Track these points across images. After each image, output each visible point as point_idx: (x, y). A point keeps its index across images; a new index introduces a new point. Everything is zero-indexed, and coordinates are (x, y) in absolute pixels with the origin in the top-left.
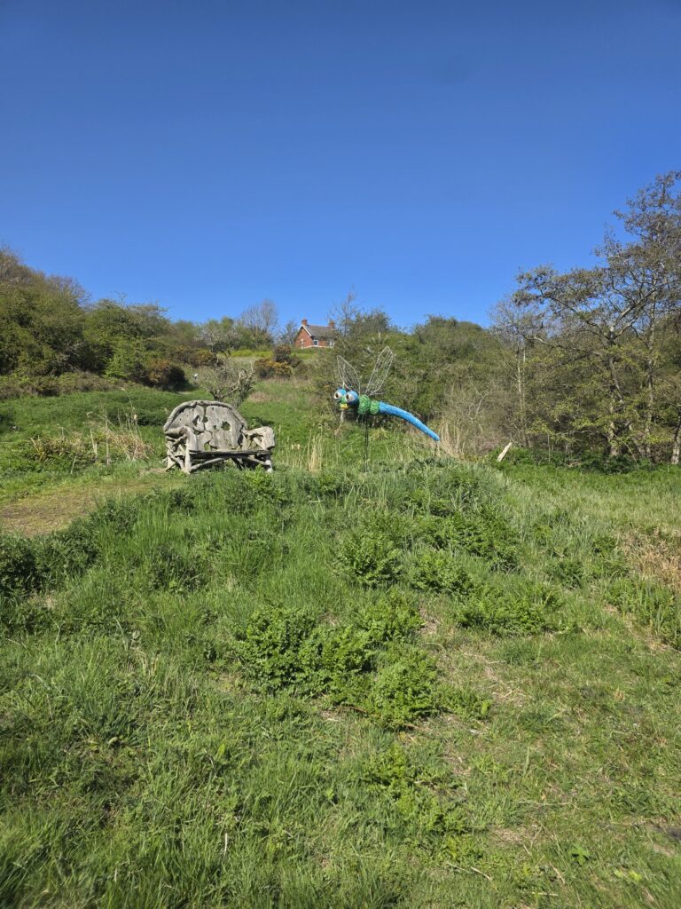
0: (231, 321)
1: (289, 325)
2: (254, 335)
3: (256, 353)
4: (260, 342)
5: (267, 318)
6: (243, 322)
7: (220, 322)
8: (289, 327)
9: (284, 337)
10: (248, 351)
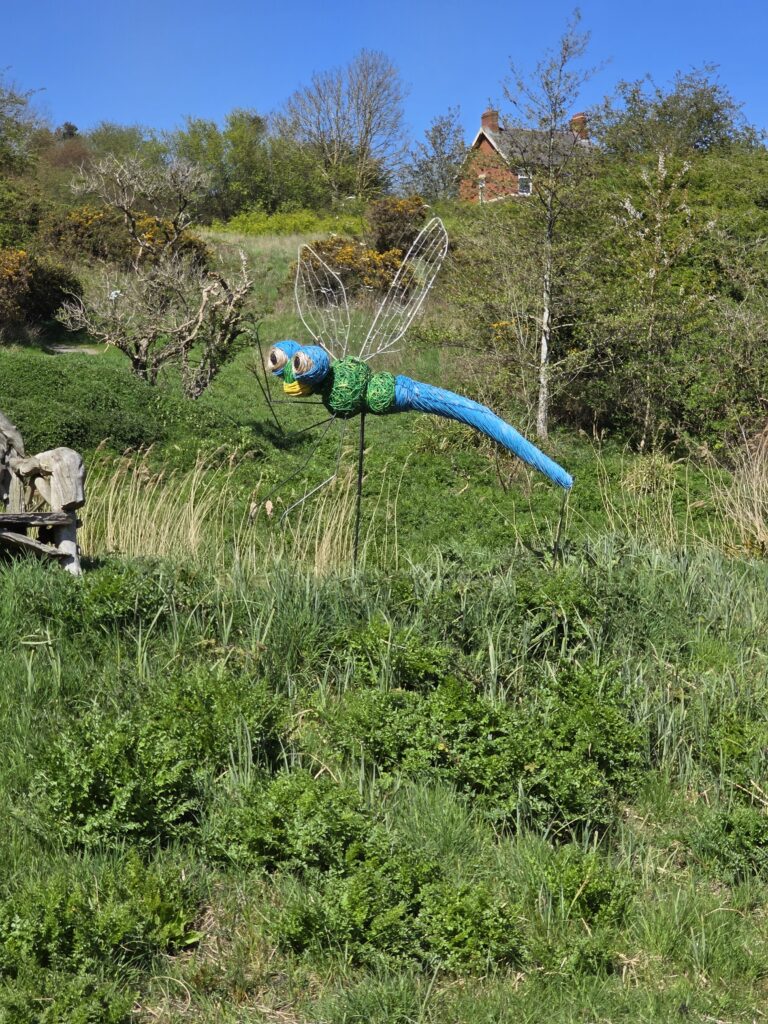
0: (258, 124)
1: (438, 130)
2: (327, 164)
3: (328, 221)
4: (345, 187)
5: (368, 111)
6: (296, 123)
7: (223, 128)
8: (438, 135)
9: (424, 169)
10: (305, 216)
